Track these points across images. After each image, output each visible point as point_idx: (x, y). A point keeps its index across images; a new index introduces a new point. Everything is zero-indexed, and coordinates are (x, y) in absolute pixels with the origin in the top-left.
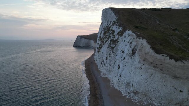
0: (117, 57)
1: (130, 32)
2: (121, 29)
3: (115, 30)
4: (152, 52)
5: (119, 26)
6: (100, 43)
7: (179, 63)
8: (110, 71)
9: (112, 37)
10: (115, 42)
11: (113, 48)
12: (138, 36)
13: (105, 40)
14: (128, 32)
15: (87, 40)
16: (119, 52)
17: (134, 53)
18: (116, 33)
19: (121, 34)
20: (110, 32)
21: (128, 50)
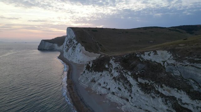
0: (76, 53)
1: (80, 44)
2: (77, 42)
3: (75, 42)
4: (85, 50)
5: (76, 40)
6: (67, 47)
7: (90, 53)
8: (73, 59)
9: (73, 45)
10: (75, 47)
11: (74, 50)
12: (82, 46)
13: (70, 46)
14: (79, 44)
15: (51, 44)
16: (76, 51)
17: (80, 51)
18: (75, 44)
19: (77, 44)
20: (72, 42)
21: (79, 50)
